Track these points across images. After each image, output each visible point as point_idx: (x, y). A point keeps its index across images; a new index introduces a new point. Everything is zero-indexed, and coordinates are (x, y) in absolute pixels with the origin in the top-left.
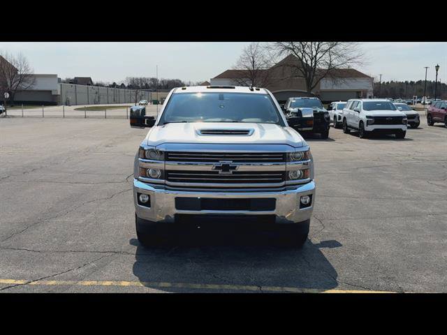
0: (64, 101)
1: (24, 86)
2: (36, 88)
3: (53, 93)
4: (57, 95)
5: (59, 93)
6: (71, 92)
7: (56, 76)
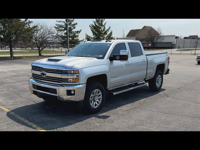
0: (177, 46)
1: (159, 41)
2: (164, 41)
3: (172, 43)
4: (174, 44)
5: (175, 43)
6: (182, 43)
7: (175, 35)
